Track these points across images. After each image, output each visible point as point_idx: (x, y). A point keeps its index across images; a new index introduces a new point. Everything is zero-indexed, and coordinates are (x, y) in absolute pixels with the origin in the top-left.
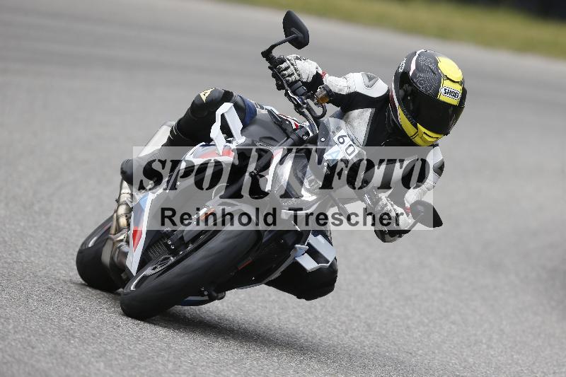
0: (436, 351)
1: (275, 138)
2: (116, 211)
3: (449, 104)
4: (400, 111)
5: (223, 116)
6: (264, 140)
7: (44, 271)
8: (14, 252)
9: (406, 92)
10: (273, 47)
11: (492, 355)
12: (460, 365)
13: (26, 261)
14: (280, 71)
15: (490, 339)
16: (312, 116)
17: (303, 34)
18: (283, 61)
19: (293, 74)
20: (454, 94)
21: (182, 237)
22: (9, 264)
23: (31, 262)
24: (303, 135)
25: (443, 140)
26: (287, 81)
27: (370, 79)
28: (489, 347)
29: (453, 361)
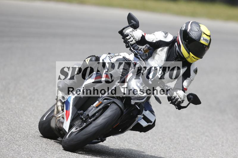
0: (201, 149)
2: (56, 104)
7: (34, 125)
8: (20, 117)
10: (124, 29)
11: (224, 149)
12: (211, 154)
13: (26, 121)
14: (127, 40)
15: (223, 142)
18: (128, 35)
19: (132, 41)
22: (19, 122)
23: (28, 121)
26: (131, 44)
28: (222, 146)
29: (208, 153)
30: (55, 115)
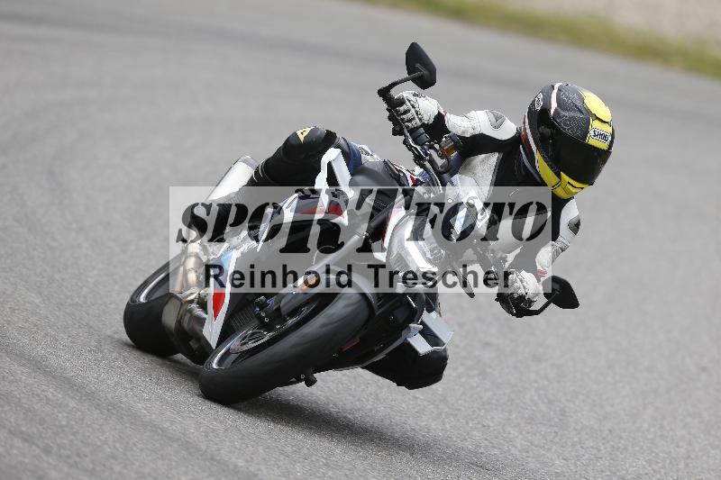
3: (598, 148)
4: (538, 156)
5: (329, 165)
10: (393, 85)
14: (399, 114)
16: (433, 168)
17: (429, 70)
18: (402, 103)
19: (413, 119)
20: (604, 137)
21: (279, 309)
26: (407, 127)
30: (178, 295)
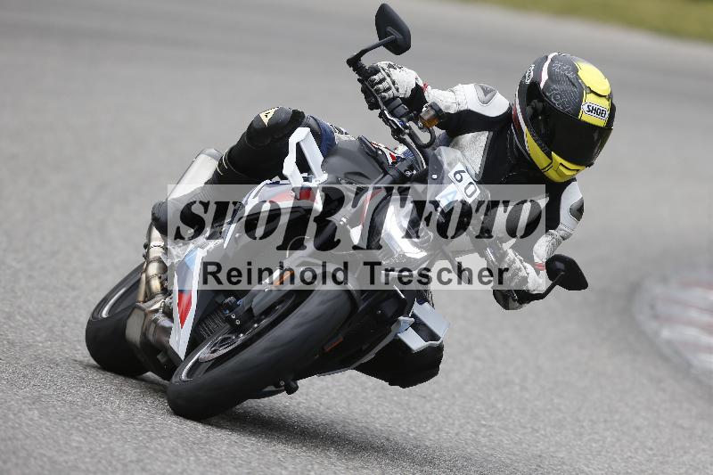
0: (457, 395)
1: (366, 174)
2: (145, 271)
3: (594, 126)
5: (298, 145)
6: (349, 176)
9: (535, 109)
10: (363, 52)
14: (373, 84)
15: (524, 379)
16: (416, 144)
17: (402, 34)
18: (376, 71)
19: (389, 89)
20: (600, 112)
21: (250, 310)
24: (405, 171)
25: (585, 174)
26: (383, 98)
27: (486, 92)
29: (478, 407)
30: (141, 305)
